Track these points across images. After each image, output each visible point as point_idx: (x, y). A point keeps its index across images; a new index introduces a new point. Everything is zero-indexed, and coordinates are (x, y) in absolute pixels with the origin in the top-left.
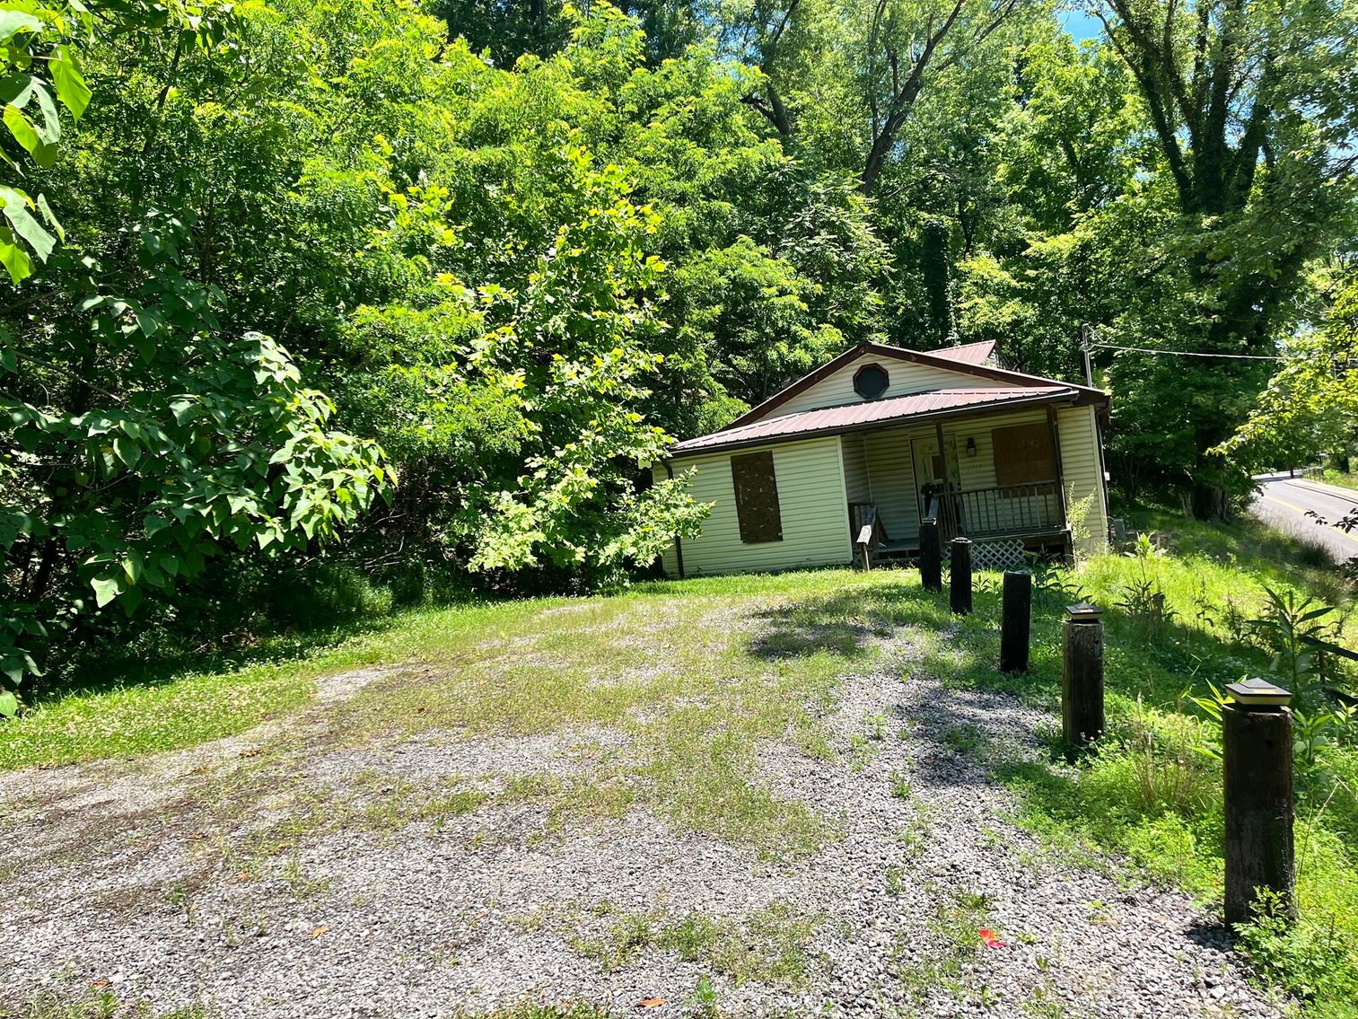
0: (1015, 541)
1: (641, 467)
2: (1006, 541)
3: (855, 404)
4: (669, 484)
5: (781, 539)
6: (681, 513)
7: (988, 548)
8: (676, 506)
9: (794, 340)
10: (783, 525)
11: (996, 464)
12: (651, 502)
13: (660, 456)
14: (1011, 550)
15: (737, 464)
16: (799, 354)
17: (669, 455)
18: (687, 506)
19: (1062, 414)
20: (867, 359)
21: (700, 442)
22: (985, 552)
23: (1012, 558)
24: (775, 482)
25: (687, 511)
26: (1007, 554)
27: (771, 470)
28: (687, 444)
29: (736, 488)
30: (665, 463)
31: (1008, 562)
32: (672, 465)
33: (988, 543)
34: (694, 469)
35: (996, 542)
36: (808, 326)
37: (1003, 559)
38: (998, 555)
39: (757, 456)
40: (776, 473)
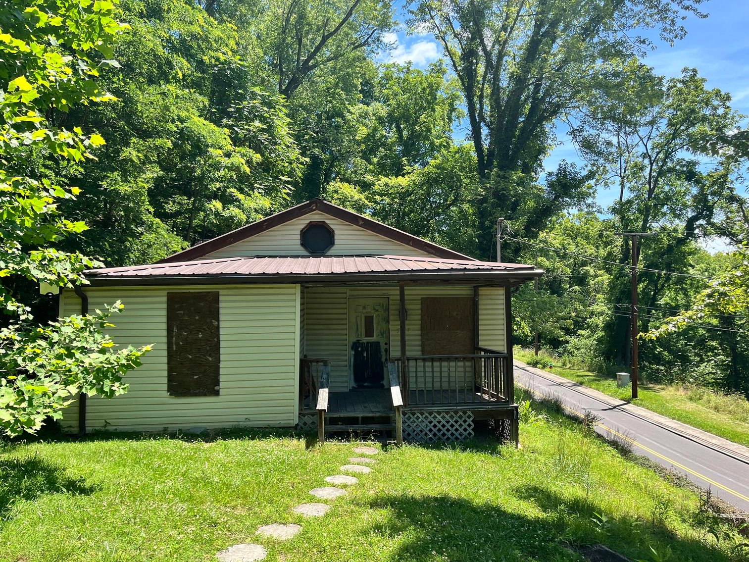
0: (465, 413)
1: (43, 291)
2: (456, 412)
3: (303, 257)
4: (78, 320)
5: (217, 393)
6: (95, 359)
7: (439, 417)
8: (84, 350)
9: (227, 200)
10: (222, 378)
11: (422, 329)
12: (43, 343)
13: (73, 281)
14: (461, 422)
15: (173, 302)
16: (233, 211)
17: (86, 282)
18: (103, 351)
19: (483, 291)
20: (316, 216)
21: (130, 270)
22: (435, 422)
23: (461, 430)
24: (218, 328)
25: (102, 358)
26: (457, 426)
27: (216, 315)
28: (112, 271)
29: (169, 330)
30: (80, 290)
31: (457, 434)
32: (89, 294)
33: (439, 413)
34: (119, 304)
35: (447, 413)
36: (241, 190)
37: (453, 430)
38: (448, 426)
39: (201, 296)
40: (222, 318)
